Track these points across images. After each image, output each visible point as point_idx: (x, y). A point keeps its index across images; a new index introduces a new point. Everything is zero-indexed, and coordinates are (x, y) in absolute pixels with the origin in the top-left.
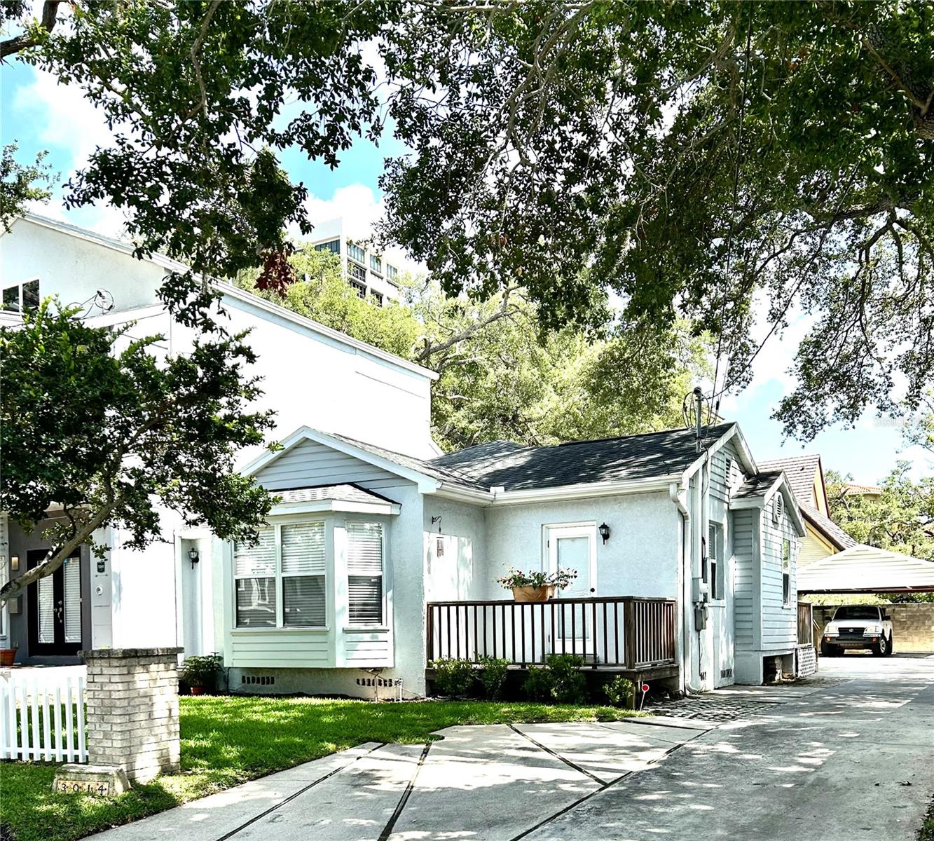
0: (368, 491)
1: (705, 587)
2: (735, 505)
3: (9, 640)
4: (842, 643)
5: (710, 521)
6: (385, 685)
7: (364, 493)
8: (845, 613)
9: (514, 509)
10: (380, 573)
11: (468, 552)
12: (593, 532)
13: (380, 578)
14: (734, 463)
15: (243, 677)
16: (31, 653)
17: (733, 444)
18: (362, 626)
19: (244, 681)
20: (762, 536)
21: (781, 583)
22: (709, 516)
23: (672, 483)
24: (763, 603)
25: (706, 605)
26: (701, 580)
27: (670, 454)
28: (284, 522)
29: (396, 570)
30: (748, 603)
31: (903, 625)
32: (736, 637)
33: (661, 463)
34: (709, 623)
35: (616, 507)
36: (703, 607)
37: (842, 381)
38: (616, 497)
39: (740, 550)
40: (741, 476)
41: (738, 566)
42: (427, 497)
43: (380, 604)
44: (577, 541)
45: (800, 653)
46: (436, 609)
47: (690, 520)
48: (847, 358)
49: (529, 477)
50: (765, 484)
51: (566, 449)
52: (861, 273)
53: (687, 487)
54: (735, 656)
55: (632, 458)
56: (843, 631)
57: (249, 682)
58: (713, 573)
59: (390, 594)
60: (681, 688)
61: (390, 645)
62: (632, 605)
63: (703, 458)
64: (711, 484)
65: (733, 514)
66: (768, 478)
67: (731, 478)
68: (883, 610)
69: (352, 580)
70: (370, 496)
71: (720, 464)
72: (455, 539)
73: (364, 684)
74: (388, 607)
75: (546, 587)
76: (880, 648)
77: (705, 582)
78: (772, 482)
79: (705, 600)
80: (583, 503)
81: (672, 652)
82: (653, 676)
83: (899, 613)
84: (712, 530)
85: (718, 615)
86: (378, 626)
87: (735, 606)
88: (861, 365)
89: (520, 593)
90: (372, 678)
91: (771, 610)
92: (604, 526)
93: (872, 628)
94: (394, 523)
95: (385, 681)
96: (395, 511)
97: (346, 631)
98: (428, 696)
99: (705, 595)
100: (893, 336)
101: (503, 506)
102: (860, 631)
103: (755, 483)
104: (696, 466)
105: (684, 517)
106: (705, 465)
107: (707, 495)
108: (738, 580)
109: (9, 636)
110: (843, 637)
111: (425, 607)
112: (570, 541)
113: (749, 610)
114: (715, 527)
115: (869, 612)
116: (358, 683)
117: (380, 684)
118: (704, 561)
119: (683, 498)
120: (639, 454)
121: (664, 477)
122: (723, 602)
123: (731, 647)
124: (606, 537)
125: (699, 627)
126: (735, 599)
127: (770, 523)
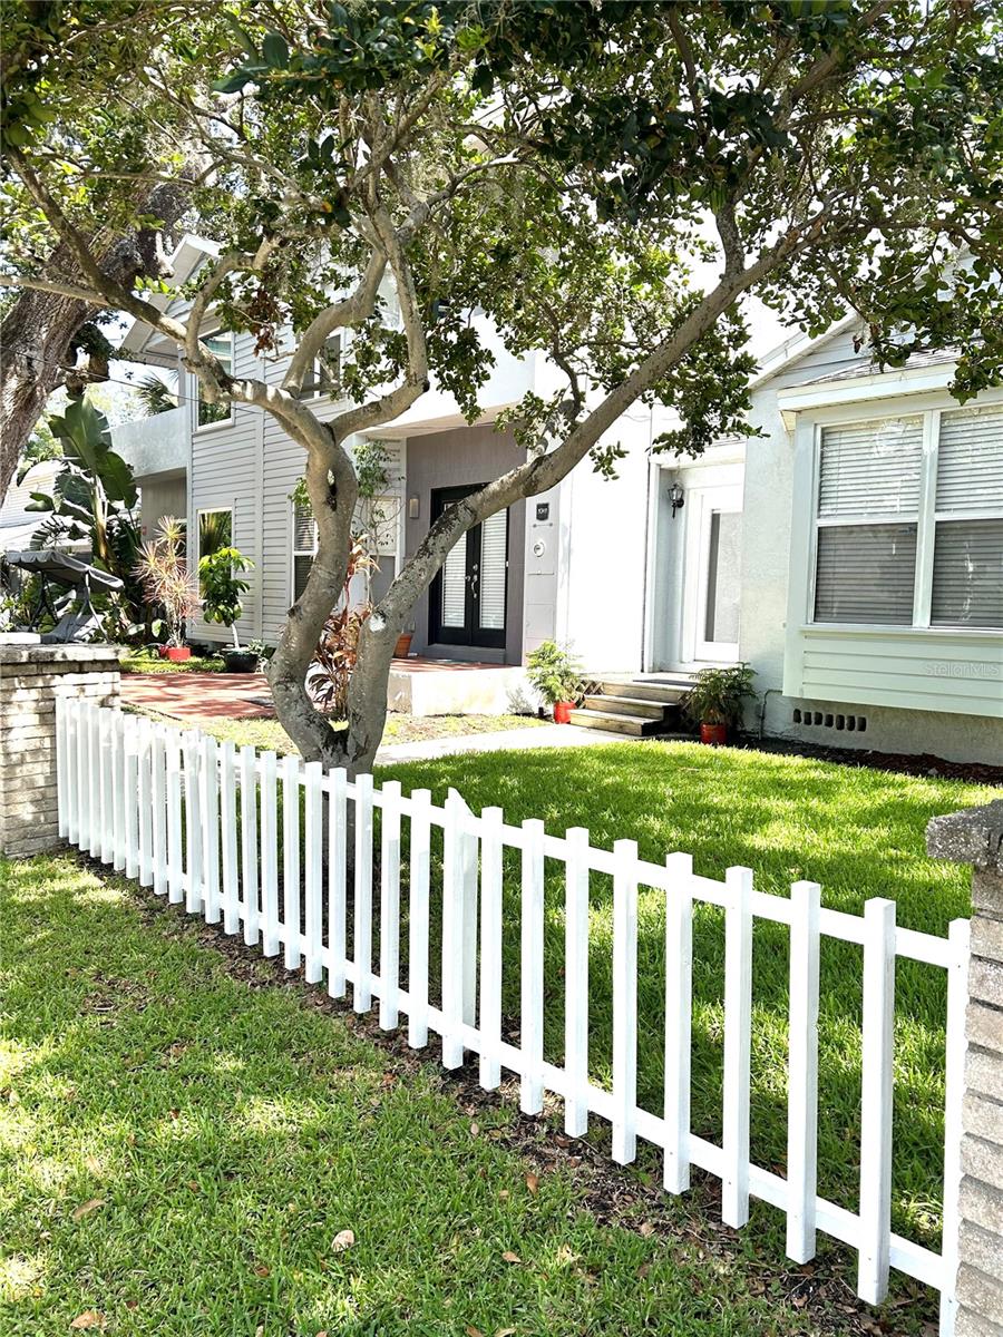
15: (797, 712)
16: (431, 641)
19: (797, 720)
57: (808, 722)
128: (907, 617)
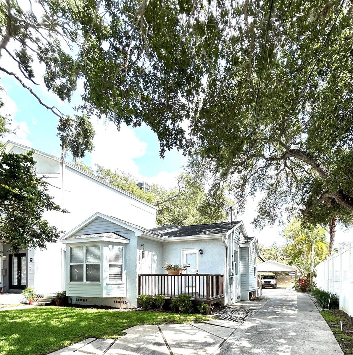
0: (119, 235)
1: (233, 271)
2: (242, 246)
3: (2, 284)
4: (265, 285)
5: (235, 250)
6: (124, 303)
7: (117, 236)
8: (265, 277)
9: (172, 244)
10: (122, 264)
11: (156, 258)
12: (197, 252)
13: (122, 265)
14: (241, 233)
15: (77, 299)
16: (10, 288)
17: (241, 227)
18: (114, 283)
19: (77, 300)
20: (249, 256)
21: (254, 270)
22: (234, 249)
23: (223, 236)
24: (249, 276)
25: (233, 276)
26: (232, 269)
27: (222, 228)
28: (87, 245)
29: (128, 263)
30: (245, 276)
31: (278, 280)
32: (241, 286)
33: (219, 230)
34: (234, 282)
35: (205, 244)
36: (232, 277)
37: (269, 215)
38: (205, 240)
39: (242, 260)
40: (243, 238)
41: (242, 264)
42: (139, 237)
43: (121, 275)
44: (192, 255)
45: (258, 289)
46: (142, 277)
47: (228, 249)
48: (270, 208)
49: (178, 234)
50: (250, 240)
51: (190, 227)
52: (276, 182)
53: (228, 238)
54: (241, 292)
55: (210, 229)
56: (265, 282)
57: (79, 301)
58: (235, 266)
59: (126, 271)
60: (225, 304)
61: (125, 289)
62: (209, 277)
63: (232, 229)
64: (235, 238)
65: (241, 248)
66: (251, 238)
67: (240, 238)
68: (275, 277)
69: (110, 266)
70: (119, 236)
71: (237, 233)
72: (150, 253)
73: (116, 302)
74: (124, 276)
75: (179, 270)
76: (274, 287)
77: (233, 269)
78: (252, 239)
79: (233, 275)
80: (194, 242)
81: (222, 292)
82: (216, 302)
83: (277, 277)
84: (235, 253)
85: (236, 280)
86: (120, 282)
87: (241, 277)
88: (274, 210)
89: (170, 272)
90: (119, 300)
91: (251, 278)
92: (201, 250)
93: (273, 281)
94: (127, 246)
95: (124, 302)
96: (128, 242)
97: (108, 284)
98: (138, 307)
99: (233, 273)
100: (282, 203)
101: (168, 242)
102: (270, 282)
103: (247, 240)
104: (230, 231)
105: (227, 248)
106: (233, 232)
107: (234, 242)
108: (242, 269)
109: (2, 283)
110: (266, 284)
111: (137, 276)
112: (190, 255)
113: (245, 278)
114: (236, 252)
115: (271, 277)
116: (115, 302)
117: (122, 303)
118: (233, 263)
119: (226, 241)
120: (213, 228)
121: (221, 234)
122: (238, 276)
123: (240, 290)
124: (201, 253)
125: (231, 284)
126: (241, 275)
127: (251, 252)
128: (83, 281)
